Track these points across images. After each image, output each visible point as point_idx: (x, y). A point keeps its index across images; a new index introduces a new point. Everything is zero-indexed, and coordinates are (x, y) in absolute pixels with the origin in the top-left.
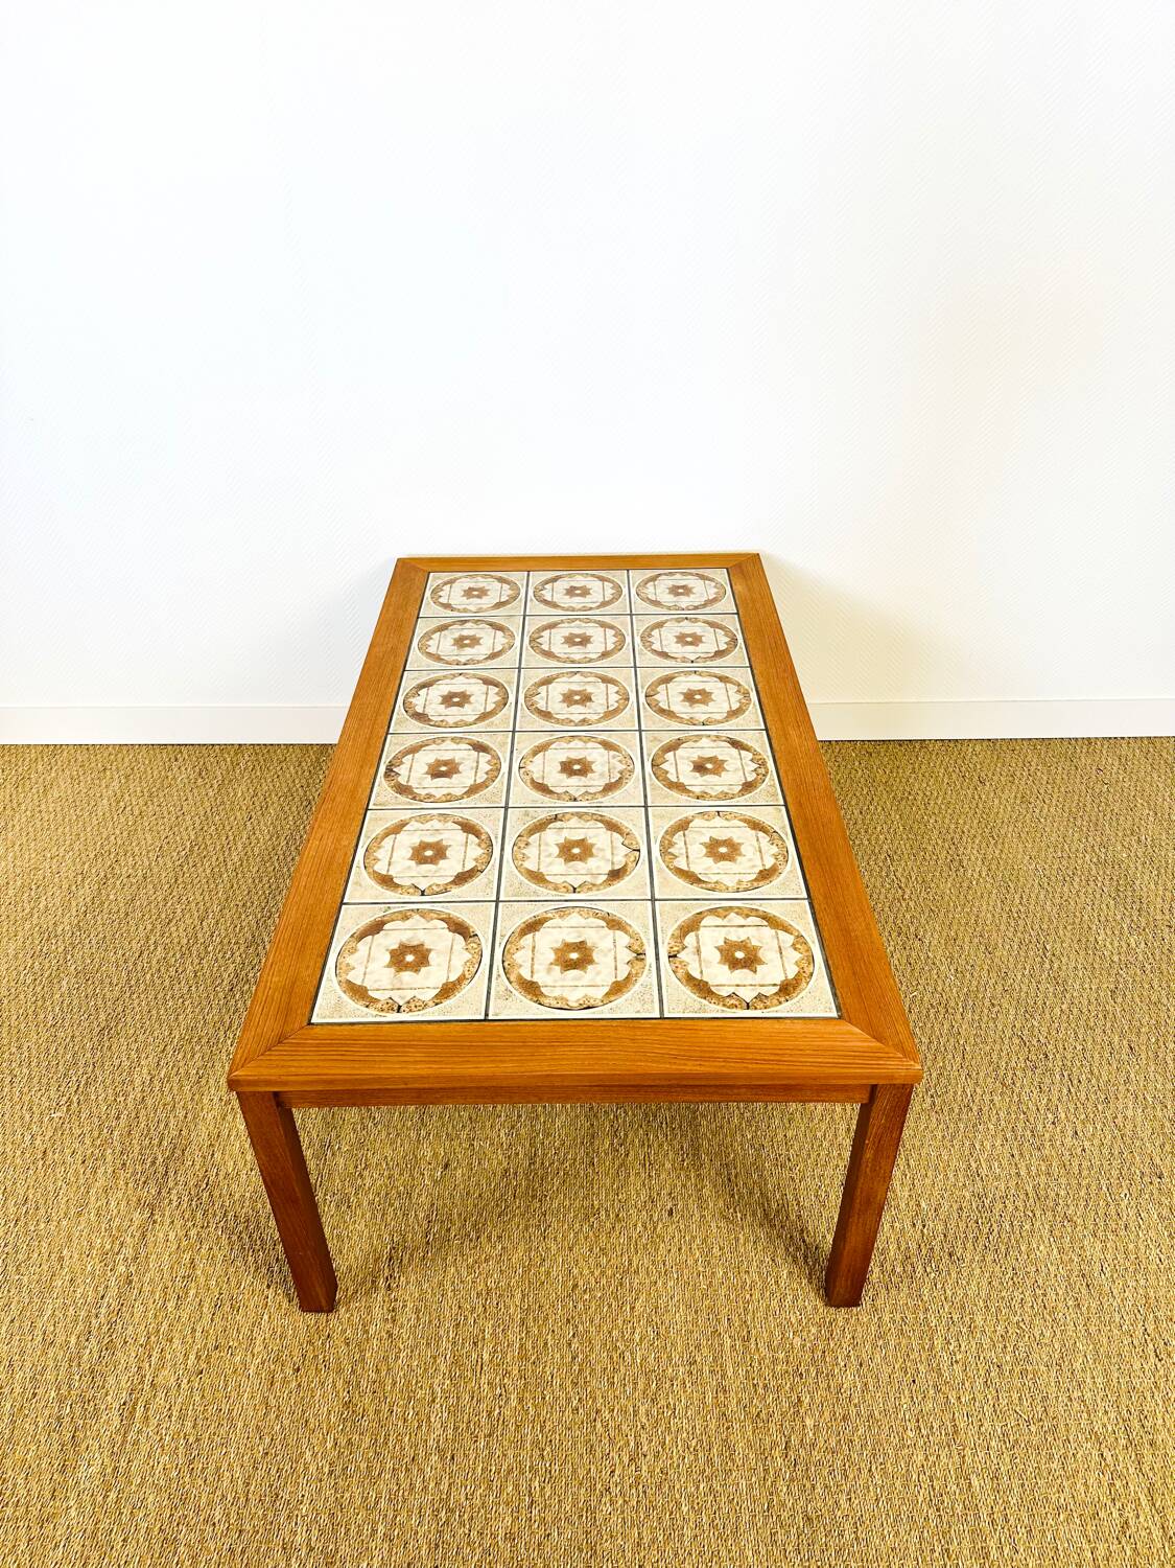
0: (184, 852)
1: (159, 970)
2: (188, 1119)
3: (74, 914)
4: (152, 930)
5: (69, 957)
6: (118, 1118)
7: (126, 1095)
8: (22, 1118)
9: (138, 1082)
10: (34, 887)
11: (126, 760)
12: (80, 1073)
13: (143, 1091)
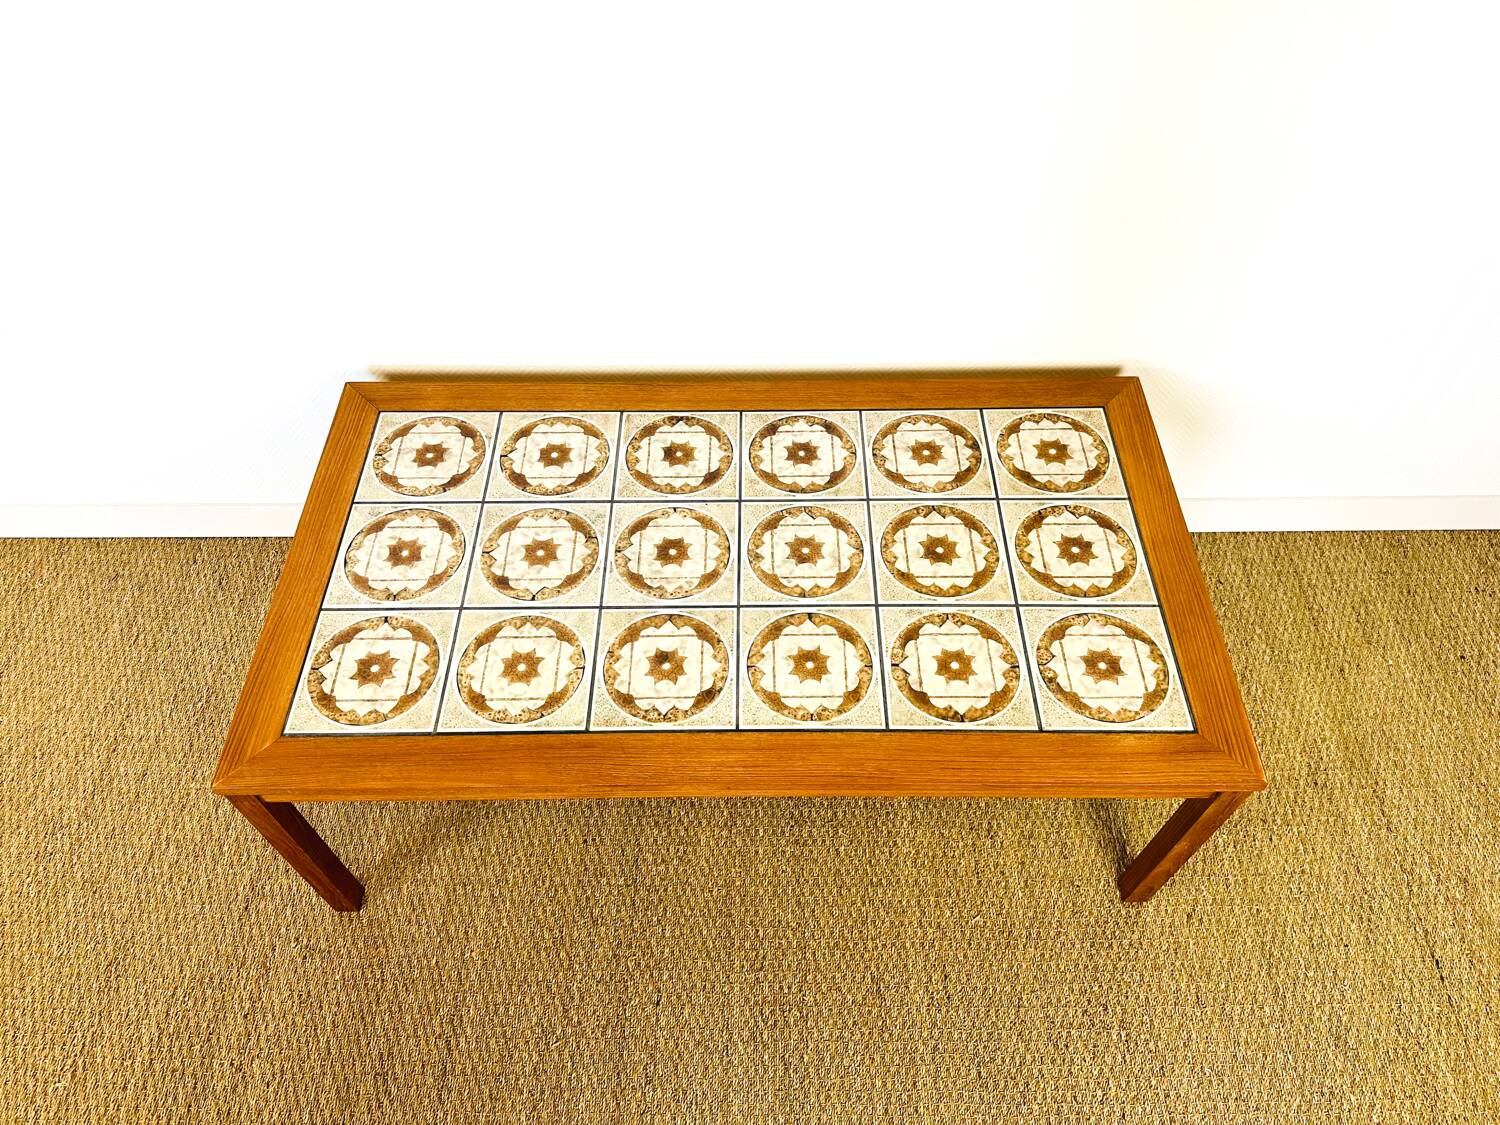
0: (200, 704)
1: (171, 879)
2: (198, 1091)
3: (81, 795)
4: (164, 820)
5: (75, 858)
6: (125, 1088)
7: (133, 1058)
8: (26, 1087)
9: (146, 1039)
10: (38, 754)
11: (140, 562)
12: (86, 1025)
13: (151, 1052)
